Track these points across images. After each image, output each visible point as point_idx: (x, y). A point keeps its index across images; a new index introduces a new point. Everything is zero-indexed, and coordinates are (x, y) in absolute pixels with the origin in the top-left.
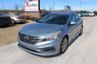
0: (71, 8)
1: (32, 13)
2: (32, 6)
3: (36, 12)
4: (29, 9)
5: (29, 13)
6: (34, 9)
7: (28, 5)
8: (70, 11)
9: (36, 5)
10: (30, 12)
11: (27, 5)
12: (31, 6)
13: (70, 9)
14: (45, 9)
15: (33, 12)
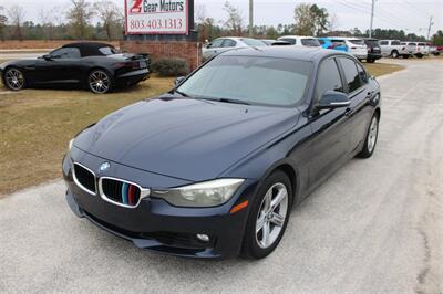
0: (329, 19)
1: (156, 41)
2: (158, 9)
3: (178, 36)
4: (146, 24)
5: (146, 41)
6: (169, 25)
7: (141, 5)
8: (324, 31)
9: (179, 7)
10: (151, 36)
11: (135, 7)
12: (154, 10)
13: (325, 21)
14: (208, 19)
15: (162, 36)
